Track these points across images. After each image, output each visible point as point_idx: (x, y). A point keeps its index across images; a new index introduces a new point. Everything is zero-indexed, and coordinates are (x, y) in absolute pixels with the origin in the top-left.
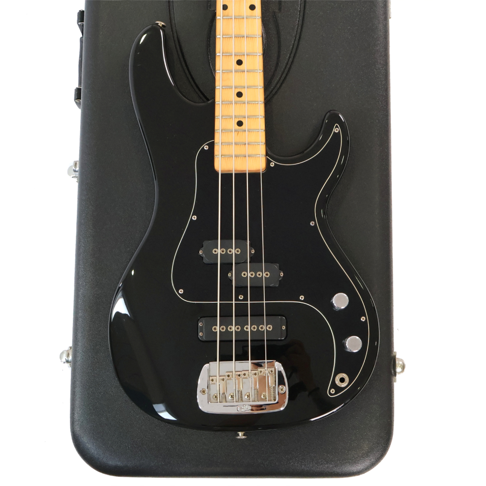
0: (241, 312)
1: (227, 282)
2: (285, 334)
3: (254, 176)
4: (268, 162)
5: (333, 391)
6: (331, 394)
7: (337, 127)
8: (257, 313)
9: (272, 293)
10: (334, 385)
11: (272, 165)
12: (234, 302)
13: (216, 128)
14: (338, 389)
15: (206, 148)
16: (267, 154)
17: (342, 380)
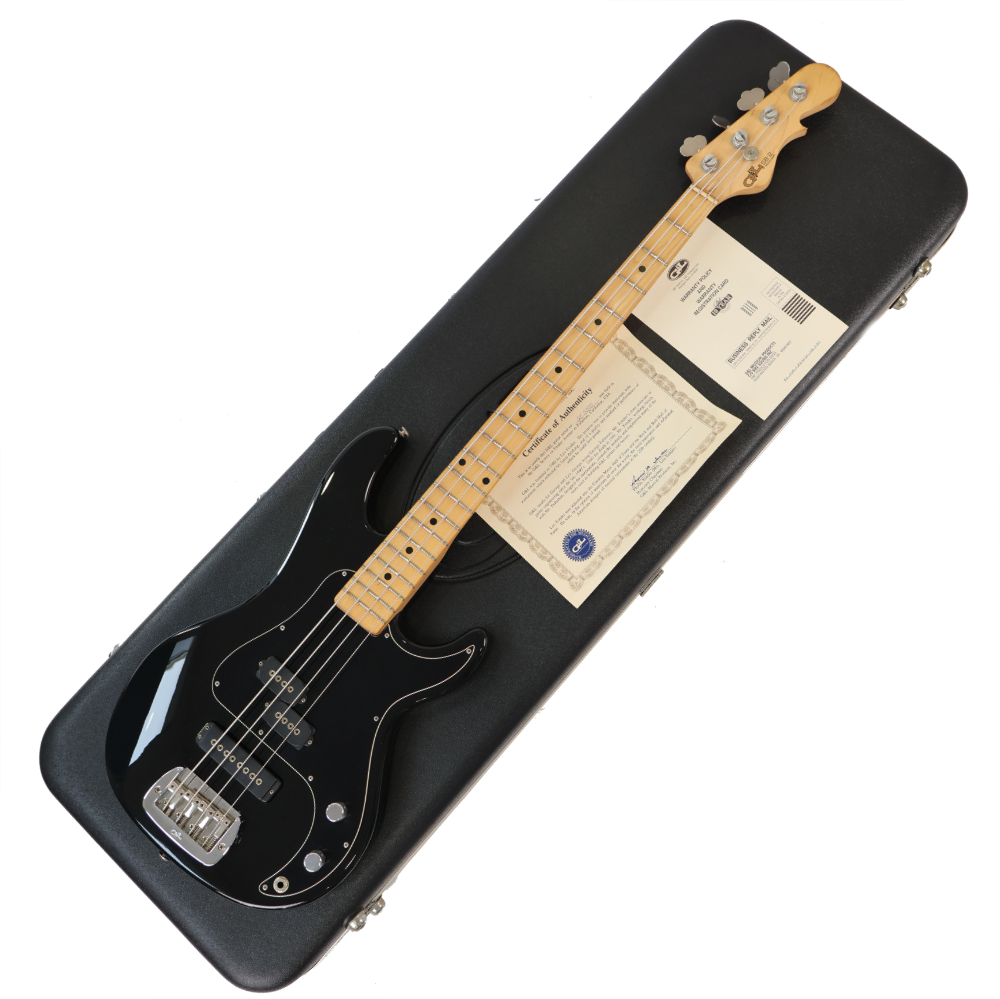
0: (246, 747)
1: (258, 707)
2: (268, 798)
3: (361, 631)
4: (386, 630)
5: (265, 888)
6: (262, 889)
7: (472, 648)
8: (259, 758)
9: (287, 750)
10: (270, 883)
11: (387, 636)
12: (250, 730)
13: (365, 564)
14: (271, 890)
15: (344, 574)
16: (391, 623)
17: (281, 885)
